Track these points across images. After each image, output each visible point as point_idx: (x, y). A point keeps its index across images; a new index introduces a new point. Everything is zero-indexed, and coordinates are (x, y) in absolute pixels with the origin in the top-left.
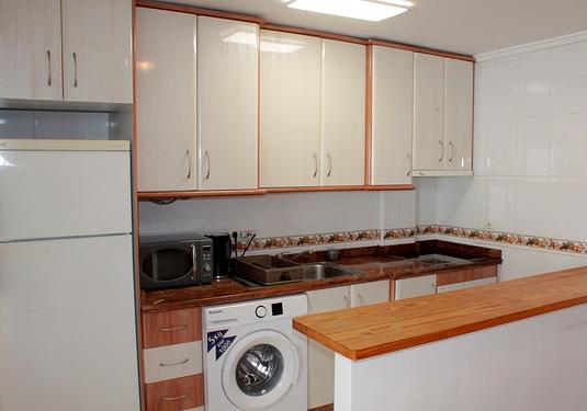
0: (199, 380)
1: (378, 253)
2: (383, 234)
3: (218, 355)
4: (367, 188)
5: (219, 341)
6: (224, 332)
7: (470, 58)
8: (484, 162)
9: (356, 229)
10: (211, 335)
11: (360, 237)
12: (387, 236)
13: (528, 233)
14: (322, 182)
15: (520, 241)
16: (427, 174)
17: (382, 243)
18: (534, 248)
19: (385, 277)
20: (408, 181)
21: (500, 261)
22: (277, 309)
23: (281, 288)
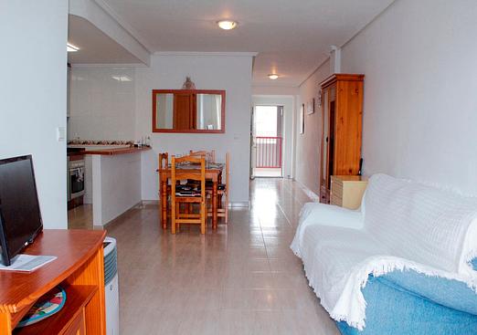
13: (97, 140)
15: (94, 143)
18: (100, 145)
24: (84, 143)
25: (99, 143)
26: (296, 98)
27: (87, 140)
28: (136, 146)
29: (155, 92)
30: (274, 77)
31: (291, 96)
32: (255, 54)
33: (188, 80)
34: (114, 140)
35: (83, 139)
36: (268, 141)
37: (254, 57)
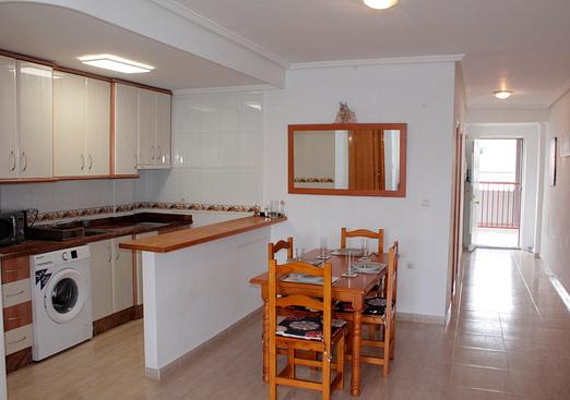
0: (28, 305)
1: (112, 222)
2: (115, 209)
3: (43, 286)
4: (111, 177)
5: (42, 277)
6: (45, 270)
7: (169, 92)
8: (179, 159)
9: (99, 206)
10: (37, 273)
11: (101, 211)
12: (117, 211)
13: (208, 203)
14: (86, 173)
15: (203, 208)
16: (145, 167)
17: (115, 215)
18: (212, 211)
19: (130, 233)
20: (135, 172)
21: (191, 222)
22: (74, 255)
23: (73, 241)
24: (190, 208)
25: (210, 209)
26: (544, 126)
27: (195, 202)
28: (263, 215)
29: (292, 129)
30: (503, 96)
31: (537, 124)
32: (460, 57)
33: (343, 108)
34: (231, 204)
35: (189, 201)
36: (501, 188)
37: (458, 64)
